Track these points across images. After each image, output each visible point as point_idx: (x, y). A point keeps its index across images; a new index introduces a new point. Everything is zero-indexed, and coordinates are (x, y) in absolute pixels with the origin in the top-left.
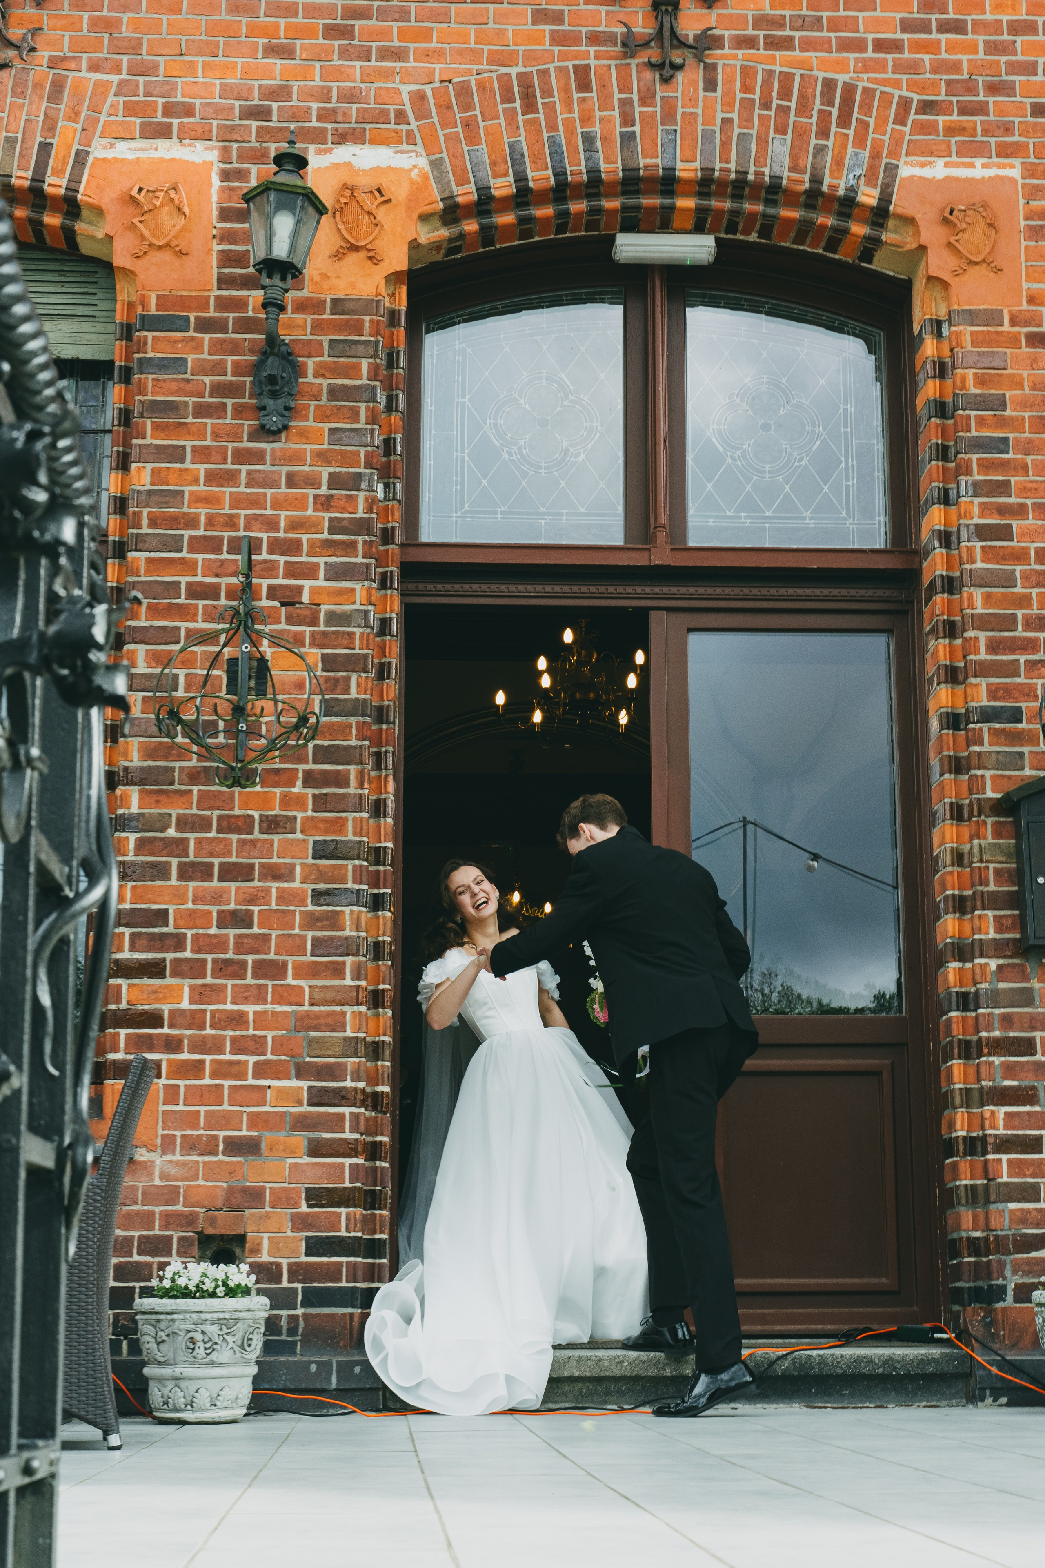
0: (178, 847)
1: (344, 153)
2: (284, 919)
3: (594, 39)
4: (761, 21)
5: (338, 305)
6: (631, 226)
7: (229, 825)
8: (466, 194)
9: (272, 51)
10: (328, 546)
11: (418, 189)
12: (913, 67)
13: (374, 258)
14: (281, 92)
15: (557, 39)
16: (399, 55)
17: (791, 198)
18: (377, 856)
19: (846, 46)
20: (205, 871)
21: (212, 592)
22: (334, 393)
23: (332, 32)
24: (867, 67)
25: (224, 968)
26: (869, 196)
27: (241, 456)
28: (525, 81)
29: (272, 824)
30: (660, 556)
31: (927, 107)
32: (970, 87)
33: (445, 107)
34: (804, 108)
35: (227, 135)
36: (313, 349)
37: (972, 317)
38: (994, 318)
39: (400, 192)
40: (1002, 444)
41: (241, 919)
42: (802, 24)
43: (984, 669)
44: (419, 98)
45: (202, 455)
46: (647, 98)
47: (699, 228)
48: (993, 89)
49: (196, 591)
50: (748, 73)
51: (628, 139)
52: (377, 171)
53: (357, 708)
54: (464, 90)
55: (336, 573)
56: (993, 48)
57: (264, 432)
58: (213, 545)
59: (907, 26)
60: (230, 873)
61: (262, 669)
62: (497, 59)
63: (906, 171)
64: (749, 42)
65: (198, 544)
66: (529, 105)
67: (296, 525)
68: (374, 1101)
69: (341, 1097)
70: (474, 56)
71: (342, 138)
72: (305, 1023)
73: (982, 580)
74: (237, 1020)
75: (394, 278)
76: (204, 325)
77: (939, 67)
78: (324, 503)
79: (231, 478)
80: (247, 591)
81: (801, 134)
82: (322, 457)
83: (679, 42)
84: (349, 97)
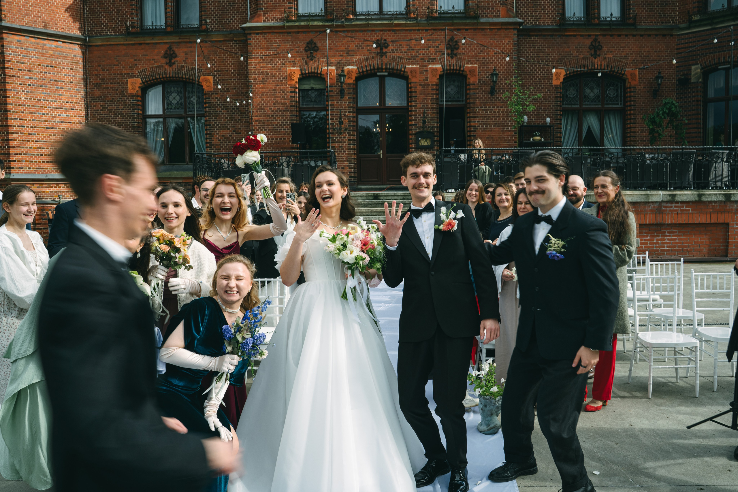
0: (335, 140)
1: (348, 67)
2: (346, 147)
3: (374, 53)
4: (392, 50)
5: (348, 84)
6: (379, 72)
7: (340, 138)
8: (361, 71)
9: (340, 56)
10: (348, 109)
11: (356, 71)
12: (408, 55)
13: (351, 79)
14: (341, 60)
15: (370, 53)
16: (353, 56)
17: (395, 70)
18: (354, 140)
19: (401, 52)
20: (338, 142)
21: (337, 114)
22: (348, 93)
23: (346, 53)
24: (403, 55)
25: (340, 152)
26: (403, 69)
27: (339, 100)
28: (367, 58)
29: (344, 137)
30: (382, 107)
31: (409, 59)
32: (414, 57)
33: (358, 62)
34: (396, 60)
35: (336, 66)
36: (346, 89)
37: (413, 83)
38: (416, 83)
39: (354, 71)
40: (416, 96)
41: (342, 147)
42: (396, 50)
43: (414, 120)
44: (356, 60)
45: (335, 100)
46: (380, 59)
47: (386, 72)
48: (417, 57)
49: (336, 114)
50: (390, 56)
51: (378, 64)
52: (352, 69)
53: (352, 126)
54: (360, 59)
55: (349, 112)
56: (417, 52)
57: (341, 98)
58: (337, 110)
59: (407, 50)
60: (340, 142)
61: (342, 122)
62: (364, 55)
63: (407, 66)
64: (390, 52)
65: (336, 110)
66: (367, 61)
67: (345, 107)
68: (355, 163)
69: (352, 163)
70: (361, 55)
71: (348, 65)
72: (348, 156)
73: (414, 111)
74: (342, 156)
75: (354, 81)
76: (335, 87)
77: (411, 54)
78: (348, 105)
79: (338, 103)
80: (340, 114)
81: (396, 63)
82: (347, 100)
83: (383, 53)
84: (349, 61)
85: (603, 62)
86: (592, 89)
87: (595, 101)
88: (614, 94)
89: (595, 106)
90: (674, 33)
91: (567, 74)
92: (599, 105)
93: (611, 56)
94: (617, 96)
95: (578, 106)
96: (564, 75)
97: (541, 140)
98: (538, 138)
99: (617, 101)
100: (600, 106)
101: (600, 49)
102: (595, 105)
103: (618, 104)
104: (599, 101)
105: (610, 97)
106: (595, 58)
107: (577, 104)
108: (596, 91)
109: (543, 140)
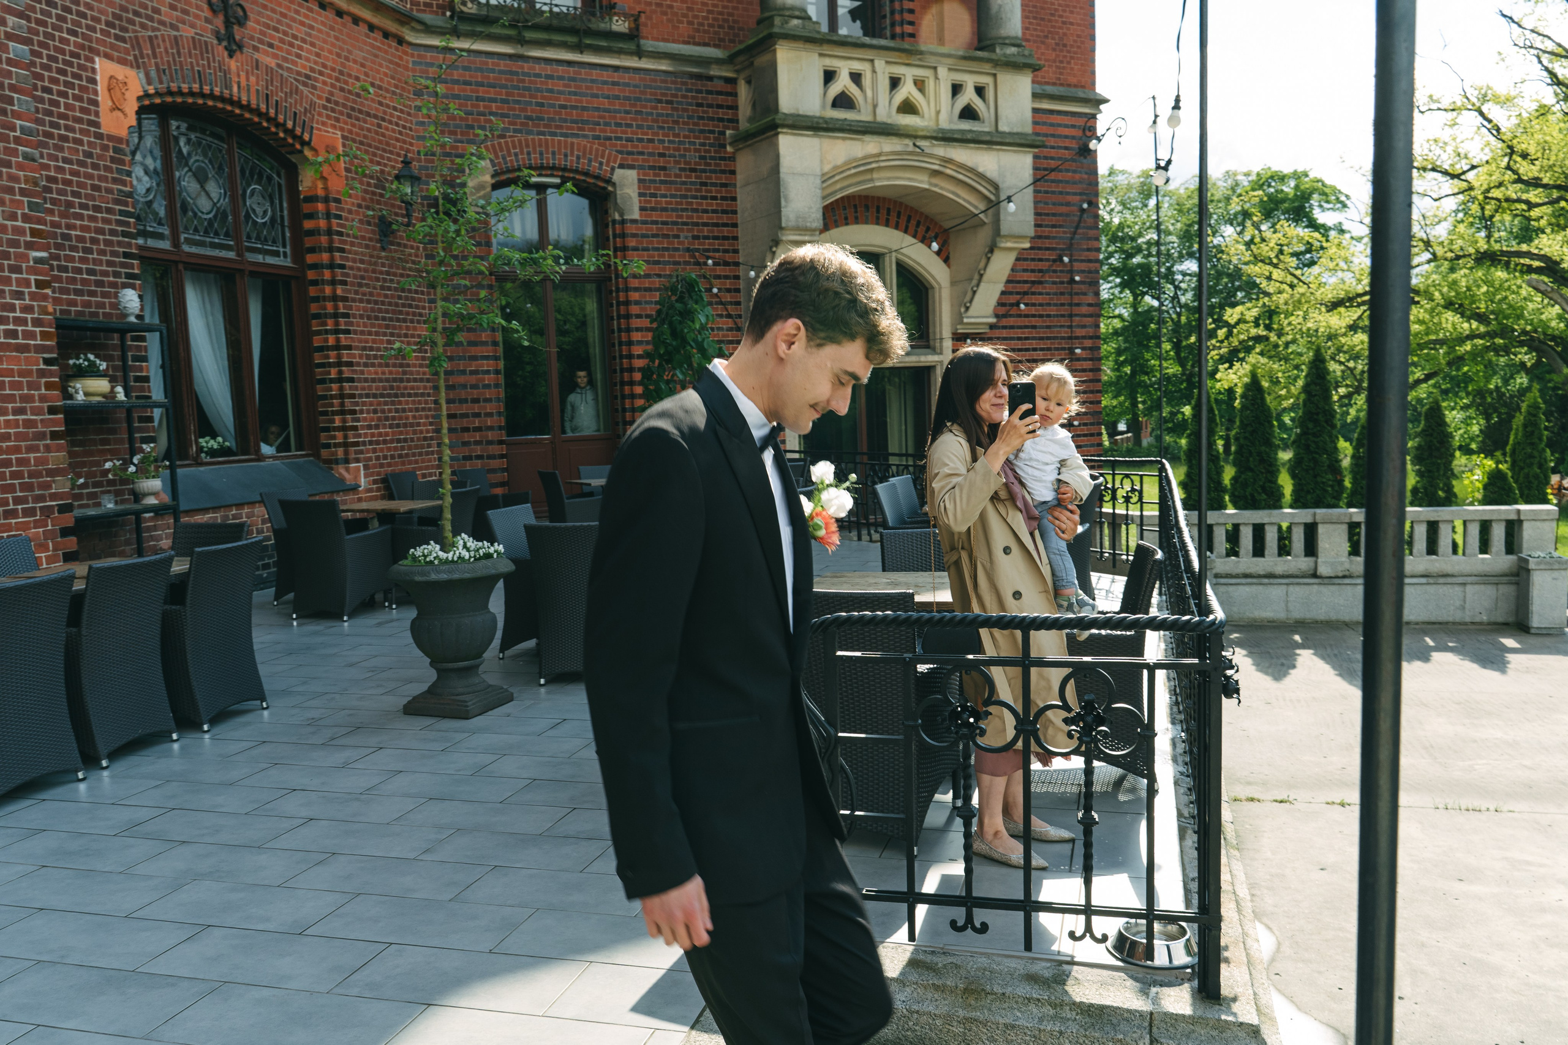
85: (253, 79)
86: (201, 178)
87: (217, 234)
88: (265, 212)
89: (216, 253)
90: (411, 37)
91: (147, 95)
92: (228, 248)
93: (272, 63)
94: (273, 219)
95: (165, 245)
96: (139, 98)
97: (112, 393)
98: (101, 385)
99: (274, 242)
100: (231, 255)
101: (241, 23)
102: (214, 246)
103: (276, 254)
104: (227, 235)
105: (255, 223)
106: (231, 56)
107: (160, 236)
108: (214, 189)
109: (121, 395)
